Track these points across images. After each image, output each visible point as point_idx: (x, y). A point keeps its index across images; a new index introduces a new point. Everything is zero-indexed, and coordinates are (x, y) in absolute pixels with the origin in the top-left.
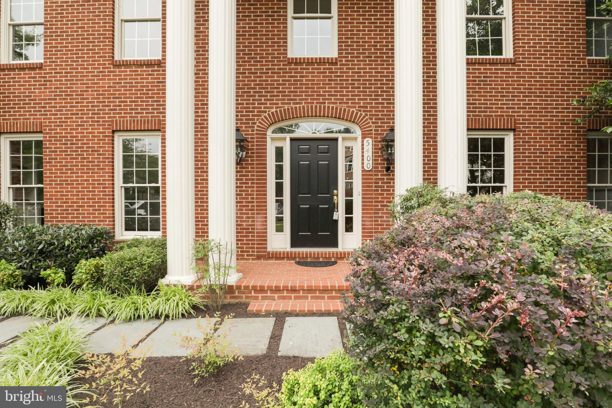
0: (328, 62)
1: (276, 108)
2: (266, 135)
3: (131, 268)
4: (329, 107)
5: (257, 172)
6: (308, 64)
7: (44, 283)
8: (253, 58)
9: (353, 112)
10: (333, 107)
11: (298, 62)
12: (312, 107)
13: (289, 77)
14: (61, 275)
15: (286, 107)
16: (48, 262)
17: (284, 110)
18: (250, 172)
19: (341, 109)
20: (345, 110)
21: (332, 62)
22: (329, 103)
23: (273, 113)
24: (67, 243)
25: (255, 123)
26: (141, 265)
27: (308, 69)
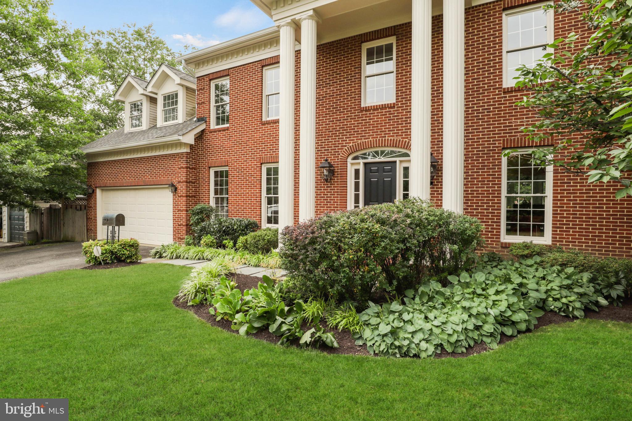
0: (388, 107)
1: (353, 143)
2: (347, 161)
3: (259, 241)
4: (388, 139)
5: (340, 187)
6: (374, 110)
7: (224, 247)
8: (338, 110)
9: (406, 141)
10: (391, 140)
11: (367, 109)
12: (376, 140)
13: (362, 120)
14: (231, 243)
15: (359, 141)
16: (227, 237)
17: (358, 144)
18: (336, 187)
19: (397, 140)
20: (400, 140)
21: (391, 106)
22: (388, 137)
23: (350, 147)
24: (235, 227)
25: (339, 154)
26: (264, 240)
27: (374, 113)
